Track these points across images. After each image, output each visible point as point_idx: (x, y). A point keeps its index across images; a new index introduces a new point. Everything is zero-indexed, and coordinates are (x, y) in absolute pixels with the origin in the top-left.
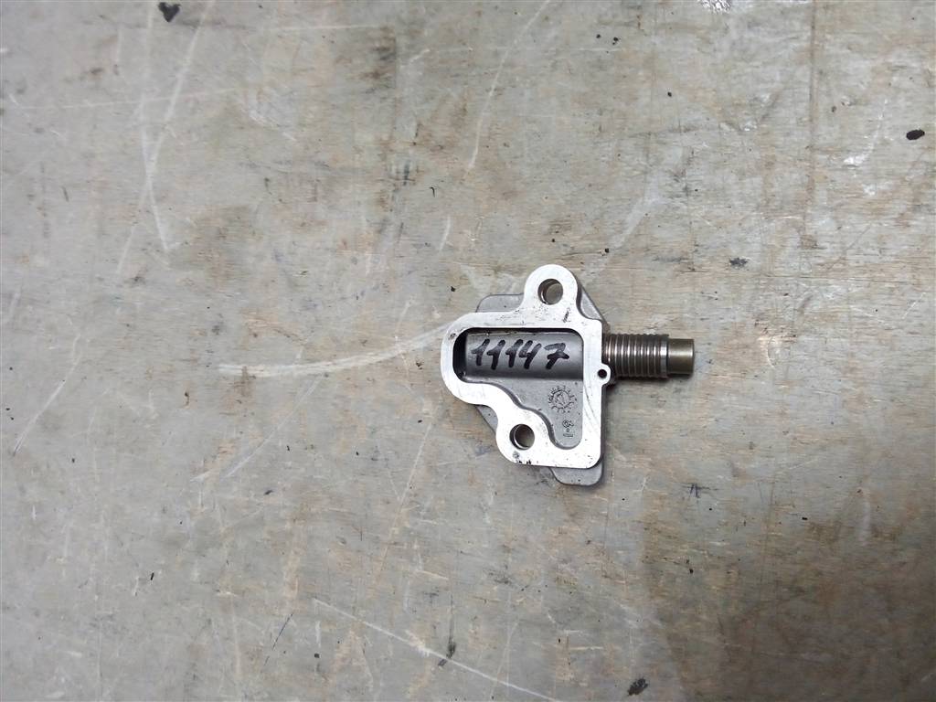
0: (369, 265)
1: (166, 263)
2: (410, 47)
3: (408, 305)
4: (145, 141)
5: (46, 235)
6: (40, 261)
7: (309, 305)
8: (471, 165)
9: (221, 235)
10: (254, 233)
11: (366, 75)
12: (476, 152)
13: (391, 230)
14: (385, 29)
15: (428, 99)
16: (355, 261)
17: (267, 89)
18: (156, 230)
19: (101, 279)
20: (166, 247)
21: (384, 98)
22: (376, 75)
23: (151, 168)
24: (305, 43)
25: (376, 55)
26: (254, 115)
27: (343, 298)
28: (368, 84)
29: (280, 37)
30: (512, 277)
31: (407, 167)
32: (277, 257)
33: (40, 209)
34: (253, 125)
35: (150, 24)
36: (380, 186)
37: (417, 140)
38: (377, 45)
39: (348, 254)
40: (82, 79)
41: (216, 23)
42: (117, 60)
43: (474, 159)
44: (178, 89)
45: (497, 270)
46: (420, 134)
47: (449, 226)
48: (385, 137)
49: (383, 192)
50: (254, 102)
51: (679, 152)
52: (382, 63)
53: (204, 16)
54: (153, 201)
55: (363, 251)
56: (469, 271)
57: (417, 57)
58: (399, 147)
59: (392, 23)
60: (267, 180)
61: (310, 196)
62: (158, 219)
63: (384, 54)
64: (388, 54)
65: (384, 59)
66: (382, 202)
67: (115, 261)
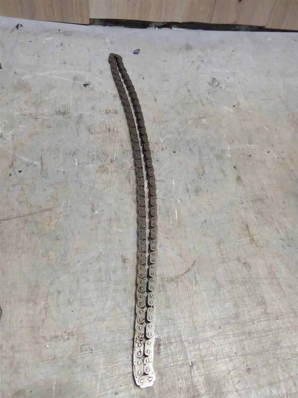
0: (16, 113)
1: (19, 78)
2: (65, 117)
3: (6, 121)
4: (48, 72)
5: (27, 56)
6: (21, 55)
7: (7, 104)
8: (38, 129)
9: (25, 87)
10: (25, 93)
11: (60, 110)
12: (41, 130)
13: (24, 117)
14: (70, 113)
15: (53, 121)
16: (17, 111)
17: (58, 93)
18: (27, 75)
19: (16, 66)
20: (22, 78)
21: (54, 113)
22: (59, 112)
23: (41, 74)
24: (68, 99)
25: (64, 112)
26: (52, 91)
27: (8, 109)
28: (58, 110)
29: (70, 95)
30: (11, 138)
31: (38, 118)
32: (19, 97)
33: (34, 54)
34: (50, 91)
35: (75, 72)
36: (34, 114)
37: (44, 120)
38: (66, 112)
39: (19, 110)
40: (64, 61)
41: (74, 84)
42: (67, 67)
43: (39, 130)
44: (60, 78)
45: (13, 136)
46: (46, 120)
47: (24, 127)
48: (45, 114)
49: (33, 115)
50: (55, 91)
51: (37, 164)
52: (62, 112)
53: (76, 81)
54: (34, 75)
55: (19, 112)
56: (13, 131)
57: (63, 118)
58: (43, 117)
59: (71, 114)
60: (37, 94)
61: (33, 102)
62: (30, 76)
63: (64, 113)
64: (64, 114)
65: (63, 113)
66: (31, 115)
67: (20, 69)
